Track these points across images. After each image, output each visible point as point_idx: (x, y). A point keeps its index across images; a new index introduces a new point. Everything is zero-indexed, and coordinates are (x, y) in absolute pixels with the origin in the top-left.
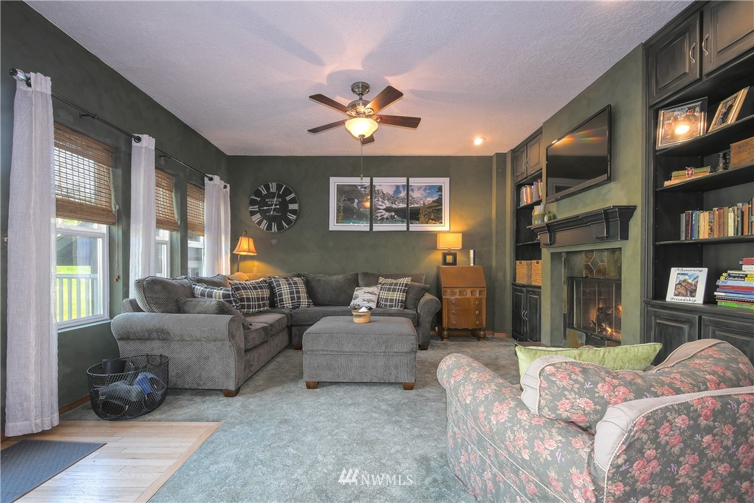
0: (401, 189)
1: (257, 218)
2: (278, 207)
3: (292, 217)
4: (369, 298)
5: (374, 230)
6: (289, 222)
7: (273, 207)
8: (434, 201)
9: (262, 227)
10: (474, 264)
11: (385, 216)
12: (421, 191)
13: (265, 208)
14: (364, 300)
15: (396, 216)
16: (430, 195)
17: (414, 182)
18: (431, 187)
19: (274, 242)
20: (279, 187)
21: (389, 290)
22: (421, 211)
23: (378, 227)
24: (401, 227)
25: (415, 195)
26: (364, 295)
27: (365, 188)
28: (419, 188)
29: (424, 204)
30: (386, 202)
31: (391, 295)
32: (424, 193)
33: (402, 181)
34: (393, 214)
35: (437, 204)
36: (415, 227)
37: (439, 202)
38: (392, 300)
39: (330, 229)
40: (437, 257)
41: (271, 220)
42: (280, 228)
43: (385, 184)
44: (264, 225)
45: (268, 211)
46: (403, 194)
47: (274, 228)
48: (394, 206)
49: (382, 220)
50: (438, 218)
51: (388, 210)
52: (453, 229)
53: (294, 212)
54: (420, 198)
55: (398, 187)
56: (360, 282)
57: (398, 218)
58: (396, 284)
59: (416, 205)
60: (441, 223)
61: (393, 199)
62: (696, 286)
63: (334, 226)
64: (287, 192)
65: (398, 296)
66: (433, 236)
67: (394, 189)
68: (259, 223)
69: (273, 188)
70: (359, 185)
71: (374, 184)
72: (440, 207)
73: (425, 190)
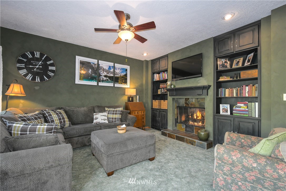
0: (111, 68)
1: (23, 72)
2: (41, 67)
3: (52, 74)
4: (104, 118)
5: (99, 85)
6: (49, 77)
7: (37, 67)
8: (124, 75)
9: (28, 78)
10: (139, 101)
11: (104, 79)
12: (119, 70)
13: (31, 66)
14: (102, 120)
15: (109, 80)
16: (122, 72)
17: (117, 65)
18: (123, 69)
19: (37, 88)
20: (42, 55)
21: (113, 114)
22: (119, 78)
23: (100, 84)
24: (111, 85)
25: (117, 71)
26: (101, 117)
27: (95, 64)
28: (119, 69)
29: (120, 76)
30: (105, 73)
31: (114, 116)
32: (120, 71)
33: (112, 64)
34: (108, 78)
35: (125, 76)
36: (117, 85)
37: (126, 75)
38: (115, 119)
39: (76, 83)
40: (125, 99)
41: (35, 75)
42: (42, 79)
43: (105, 64)
44: (29, 77)
45: (33, 68)
46: (112, 70)
47: (38, 80)
48: (108, 75)
49: (103, 81)
50: (126, 82)
51: (105, 76)
52: (131, 87)
53: (53, 71)
54: (119, 73)
55: (110, 67)
56: (96, 110)
57: (110, 81)
58: (116, 111)
59: (117, 76)
60: (127, 84)
61: (108, 72)
62: (227, 109)
63: (78, 81)
64: (48, 59)
65: (118, 116)
66: (124, 89)
67: (108, 67)
68: (26, 75)
69: (37, 55)
70: (92, 63)
71: (99, 63)
72: (126, 78)
73: (121, 70)
